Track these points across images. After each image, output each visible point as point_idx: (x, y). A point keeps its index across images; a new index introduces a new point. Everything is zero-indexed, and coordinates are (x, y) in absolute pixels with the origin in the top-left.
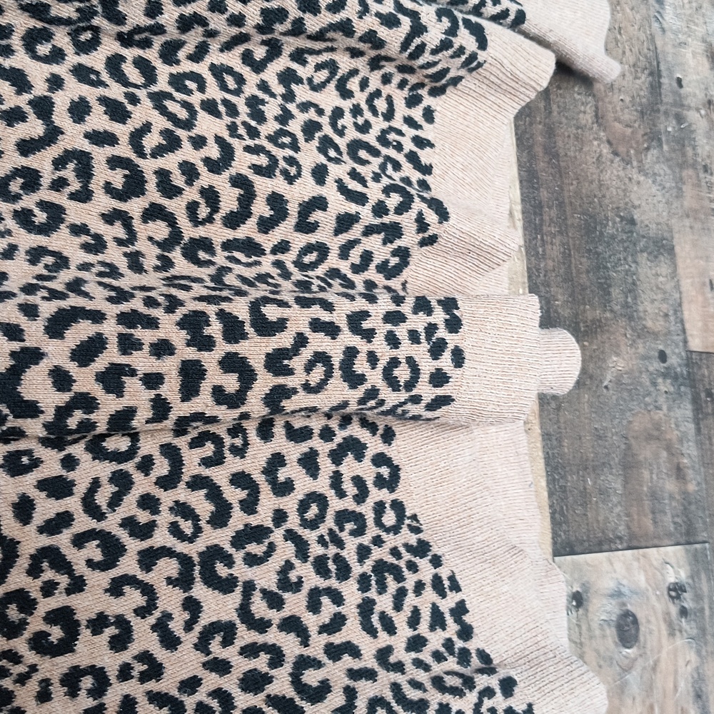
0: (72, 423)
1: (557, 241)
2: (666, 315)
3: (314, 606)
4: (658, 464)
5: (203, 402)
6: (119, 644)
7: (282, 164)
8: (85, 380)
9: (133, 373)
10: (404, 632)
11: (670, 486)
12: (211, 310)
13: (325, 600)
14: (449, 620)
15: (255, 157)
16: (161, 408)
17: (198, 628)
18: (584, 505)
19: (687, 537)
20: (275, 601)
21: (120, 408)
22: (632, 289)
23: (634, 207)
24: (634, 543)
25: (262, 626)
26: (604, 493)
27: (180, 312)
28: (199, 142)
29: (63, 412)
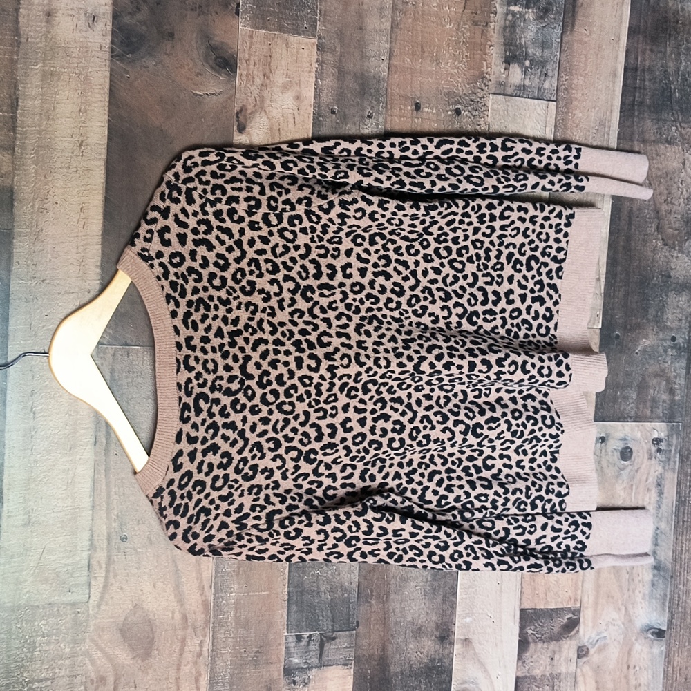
1: (622, 290)
2: (680, 320)
4: (659, 388)
11: (665, 397)
18: (614, 402)
19: (669, 418)
22: (662, 309)
23: (672, 269)
24: (637, 419)
26: (626, 398)
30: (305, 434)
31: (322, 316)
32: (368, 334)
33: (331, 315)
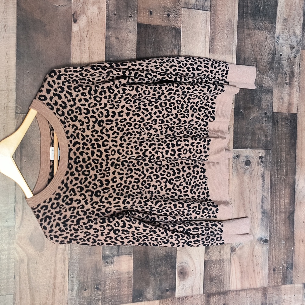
3: (184, 188)
5: (169, 155)
6: (155, 189)
7: (186, 115)
8: (153, 153)
9: (159, 152)
10: (197, 194)
12: (170, 143)
13: (186, 188)
14: (205, 194)
16: (163, 156)
17: (166, 189)
20: (178, 187)
25: (175, 190)
27: (166, 143)
28: (172, 115)
29: (150, 157)
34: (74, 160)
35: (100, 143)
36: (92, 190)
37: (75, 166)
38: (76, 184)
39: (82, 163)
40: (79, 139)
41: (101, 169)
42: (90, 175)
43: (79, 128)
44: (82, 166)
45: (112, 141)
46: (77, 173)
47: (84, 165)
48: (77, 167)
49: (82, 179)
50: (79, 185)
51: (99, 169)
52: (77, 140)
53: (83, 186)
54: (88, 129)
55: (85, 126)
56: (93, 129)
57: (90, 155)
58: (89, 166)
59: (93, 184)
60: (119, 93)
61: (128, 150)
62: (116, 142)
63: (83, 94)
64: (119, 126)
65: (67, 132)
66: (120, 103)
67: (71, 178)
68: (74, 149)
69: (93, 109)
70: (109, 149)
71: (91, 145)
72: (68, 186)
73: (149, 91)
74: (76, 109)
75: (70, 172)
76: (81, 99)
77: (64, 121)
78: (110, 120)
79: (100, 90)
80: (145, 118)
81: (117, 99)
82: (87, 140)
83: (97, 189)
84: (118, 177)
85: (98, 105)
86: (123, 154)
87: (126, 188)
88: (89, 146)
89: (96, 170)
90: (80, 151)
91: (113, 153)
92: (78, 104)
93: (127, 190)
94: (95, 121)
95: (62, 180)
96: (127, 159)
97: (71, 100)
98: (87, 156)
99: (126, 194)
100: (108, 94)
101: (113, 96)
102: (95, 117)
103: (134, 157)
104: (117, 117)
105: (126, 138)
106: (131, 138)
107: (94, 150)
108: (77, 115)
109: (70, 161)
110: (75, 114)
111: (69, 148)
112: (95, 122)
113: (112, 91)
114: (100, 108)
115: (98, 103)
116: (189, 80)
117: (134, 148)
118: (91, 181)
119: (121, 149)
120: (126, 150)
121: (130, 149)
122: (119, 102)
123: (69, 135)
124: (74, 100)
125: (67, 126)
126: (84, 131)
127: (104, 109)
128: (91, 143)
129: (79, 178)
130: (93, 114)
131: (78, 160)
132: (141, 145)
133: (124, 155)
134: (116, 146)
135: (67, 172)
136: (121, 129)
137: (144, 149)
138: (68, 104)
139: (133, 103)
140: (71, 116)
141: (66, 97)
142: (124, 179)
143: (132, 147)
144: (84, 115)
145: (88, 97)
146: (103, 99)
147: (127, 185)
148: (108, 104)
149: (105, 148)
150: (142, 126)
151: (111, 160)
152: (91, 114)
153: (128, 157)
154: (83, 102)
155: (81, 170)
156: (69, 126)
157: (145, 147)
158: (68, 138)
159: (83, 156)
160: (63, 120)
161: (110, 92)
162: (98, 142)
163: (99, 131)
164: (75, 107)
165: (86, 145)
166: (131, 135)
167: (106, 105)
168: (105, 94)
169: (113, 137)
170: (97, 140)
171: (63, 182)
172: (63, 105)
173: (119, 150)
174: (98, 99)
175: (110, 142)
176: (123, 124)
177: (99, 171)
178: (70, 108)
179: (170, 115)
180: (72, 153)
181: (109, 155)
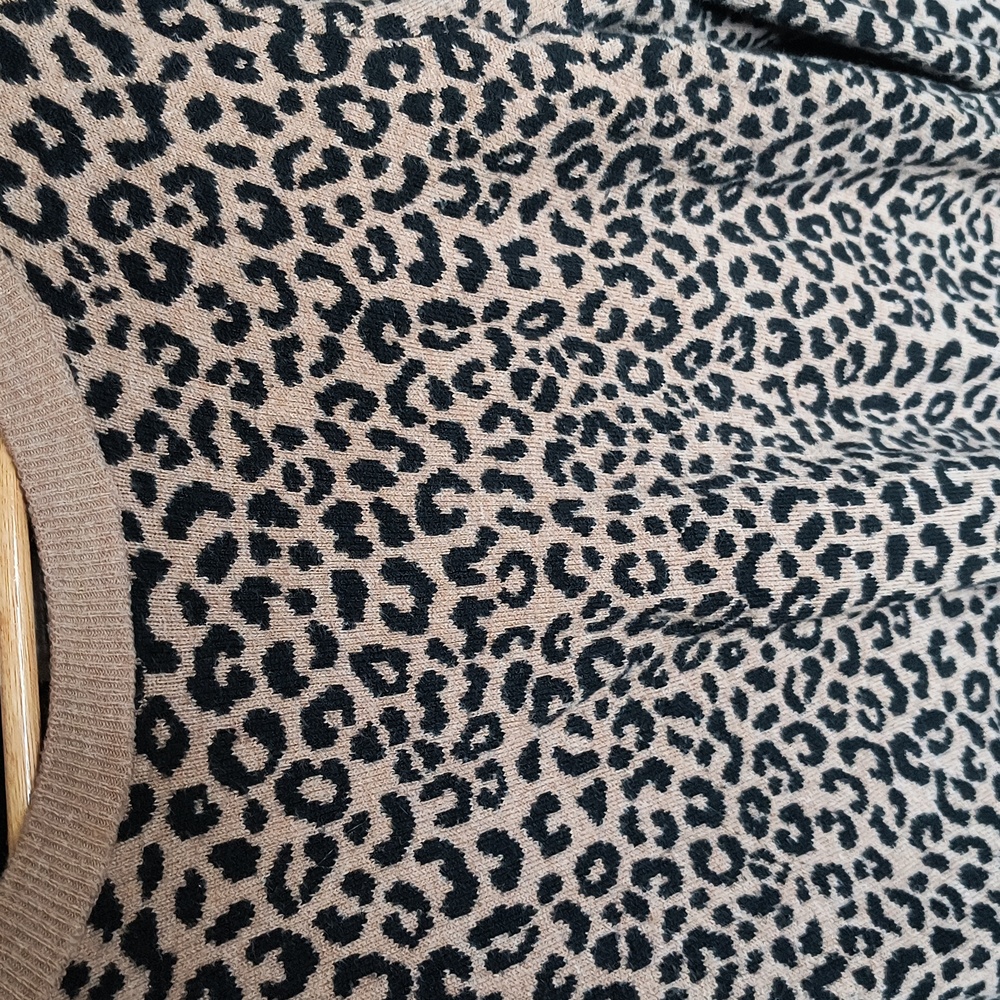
0: (794, 610)
7: (916, 309)
15: (891, 304)
21: (836, 590)
27: (880, 484)
30: (405, 895)
31: (433, 415)
32: (586, 480)
33: (466, 411)
34: (187, 668)
35: (402, 496)
36: (391, 952)
37: (203, 726)
38: (241, 914)
39: (263, 697)
40: (217, 462)
41: (430, 738)
42: (353, 809)
43: (205, 363)
44: (266, 727)
45: (493, 481)
46: (230, 803)
47: (291, 712)
48: (225, 739)
49: (286, 853)
50: (267, 919)
51: (419, 746)
52: (198, 469)
53: (302, 923)
54: (289, 374)
55: (258, 346)
56: (327, 380)
57: (327, 611)
58: (333, 719)
59: (391, 897)
60: (528, 82)
61: (626, 548)
62: (523, 487)
63: (224, 60)
64: (520, 361)
65: (104, 394)
66: (520, 169)
67: (185, 855)
68: (182, 558)
69: (310, 197)
70: (479, 552)
71: (328, 520)
72: (165, 944)
73: (723, 88)
74: (171, 183)
75: (163, 791)
76: (210, 98)
77: (70, 286)
78: (453, 304)
79: (365, 43)
80: (679, 301)
81: (509, 133)
82: (292, 478)
83: (431, 943)
84: (568, 788)
85: (356, 170)
86: (591, 591)
87: (657, 881)
88: (311, 527)
89: (391, 757)
90: (234, 579)
91: (516, 580)
92: (188, 147)
93: (669, 903)
94: (337, 307)
95: (95, 885)
96: (617, 632)
97: (123, 96)
98: (305, 620)
99: (668, 938)
100: (433, 78)
101: (475, 102)
102: (334, 273)
103: (678, 605)
104: (496, 283)
105: (590, 457)
106: (620, 456)
107: (358, 564)
108: (180, 236)
109: (151, 679)
110: (159, 228)
111: (135, 547)
112: (336, 317)
113: (464, 59)
114: (367, 202)
115: (356, 156)
116: (939, 41)
117: (669, 526)
118: (371, 867)
119: (576, 542)
120: (611, 550)
121: (643, 543)
122: (518, 158)
123: (124, 419)
124: (149, 101)
125: (100, 339)
126: (253, 391)
127: (398, 214)
128: (329, 501)
129: (256, 852)
130: (313, 247)
131: (223, 667)
132: (715, 506)
133: (600, 600)
134: (531, 522)
135: (141, 800)
136: (537, 388)
137: (741, 535)
138: (98, 133)
139: (604, 185)
140: (129, 245)
141: (75, 69)
142: (616, 803)
143: (654, 526)
144: (240, 249)
145: (269, 87)
146: (399, 121)
147: (652, 851)
148: (436, 167)
149: (444, 543)
150: (672, 376)
151: (501, 647)
152: (303, 241)
153: (634, 607)
154: (230, 129)
155: (270, 766)
156: (117, 337)
157: (745, 518)
158: (113, 447)
159: (265, 626)
160: (58, 275)
161: (449, 65)
162: (387, 494)
163: (382, 396)
164: (164, 164)
165: (289, 518)
166: (617, 436)
167: (415, 172)
168: (411, 77)
169: (492, 452)
170: (368, 474)
171: (105, 914)
172: (51, 136)
173: (558, 552)
174: (357, 116)
175: (481, 492)
176: (543, 345)
177: (417, 763)
178: (116, 172)
179: (831, 298)
180: (163, 599)
181: (487, 607)
